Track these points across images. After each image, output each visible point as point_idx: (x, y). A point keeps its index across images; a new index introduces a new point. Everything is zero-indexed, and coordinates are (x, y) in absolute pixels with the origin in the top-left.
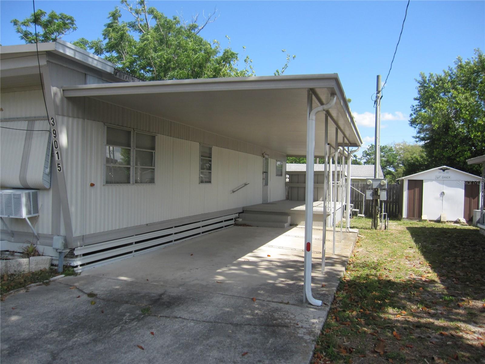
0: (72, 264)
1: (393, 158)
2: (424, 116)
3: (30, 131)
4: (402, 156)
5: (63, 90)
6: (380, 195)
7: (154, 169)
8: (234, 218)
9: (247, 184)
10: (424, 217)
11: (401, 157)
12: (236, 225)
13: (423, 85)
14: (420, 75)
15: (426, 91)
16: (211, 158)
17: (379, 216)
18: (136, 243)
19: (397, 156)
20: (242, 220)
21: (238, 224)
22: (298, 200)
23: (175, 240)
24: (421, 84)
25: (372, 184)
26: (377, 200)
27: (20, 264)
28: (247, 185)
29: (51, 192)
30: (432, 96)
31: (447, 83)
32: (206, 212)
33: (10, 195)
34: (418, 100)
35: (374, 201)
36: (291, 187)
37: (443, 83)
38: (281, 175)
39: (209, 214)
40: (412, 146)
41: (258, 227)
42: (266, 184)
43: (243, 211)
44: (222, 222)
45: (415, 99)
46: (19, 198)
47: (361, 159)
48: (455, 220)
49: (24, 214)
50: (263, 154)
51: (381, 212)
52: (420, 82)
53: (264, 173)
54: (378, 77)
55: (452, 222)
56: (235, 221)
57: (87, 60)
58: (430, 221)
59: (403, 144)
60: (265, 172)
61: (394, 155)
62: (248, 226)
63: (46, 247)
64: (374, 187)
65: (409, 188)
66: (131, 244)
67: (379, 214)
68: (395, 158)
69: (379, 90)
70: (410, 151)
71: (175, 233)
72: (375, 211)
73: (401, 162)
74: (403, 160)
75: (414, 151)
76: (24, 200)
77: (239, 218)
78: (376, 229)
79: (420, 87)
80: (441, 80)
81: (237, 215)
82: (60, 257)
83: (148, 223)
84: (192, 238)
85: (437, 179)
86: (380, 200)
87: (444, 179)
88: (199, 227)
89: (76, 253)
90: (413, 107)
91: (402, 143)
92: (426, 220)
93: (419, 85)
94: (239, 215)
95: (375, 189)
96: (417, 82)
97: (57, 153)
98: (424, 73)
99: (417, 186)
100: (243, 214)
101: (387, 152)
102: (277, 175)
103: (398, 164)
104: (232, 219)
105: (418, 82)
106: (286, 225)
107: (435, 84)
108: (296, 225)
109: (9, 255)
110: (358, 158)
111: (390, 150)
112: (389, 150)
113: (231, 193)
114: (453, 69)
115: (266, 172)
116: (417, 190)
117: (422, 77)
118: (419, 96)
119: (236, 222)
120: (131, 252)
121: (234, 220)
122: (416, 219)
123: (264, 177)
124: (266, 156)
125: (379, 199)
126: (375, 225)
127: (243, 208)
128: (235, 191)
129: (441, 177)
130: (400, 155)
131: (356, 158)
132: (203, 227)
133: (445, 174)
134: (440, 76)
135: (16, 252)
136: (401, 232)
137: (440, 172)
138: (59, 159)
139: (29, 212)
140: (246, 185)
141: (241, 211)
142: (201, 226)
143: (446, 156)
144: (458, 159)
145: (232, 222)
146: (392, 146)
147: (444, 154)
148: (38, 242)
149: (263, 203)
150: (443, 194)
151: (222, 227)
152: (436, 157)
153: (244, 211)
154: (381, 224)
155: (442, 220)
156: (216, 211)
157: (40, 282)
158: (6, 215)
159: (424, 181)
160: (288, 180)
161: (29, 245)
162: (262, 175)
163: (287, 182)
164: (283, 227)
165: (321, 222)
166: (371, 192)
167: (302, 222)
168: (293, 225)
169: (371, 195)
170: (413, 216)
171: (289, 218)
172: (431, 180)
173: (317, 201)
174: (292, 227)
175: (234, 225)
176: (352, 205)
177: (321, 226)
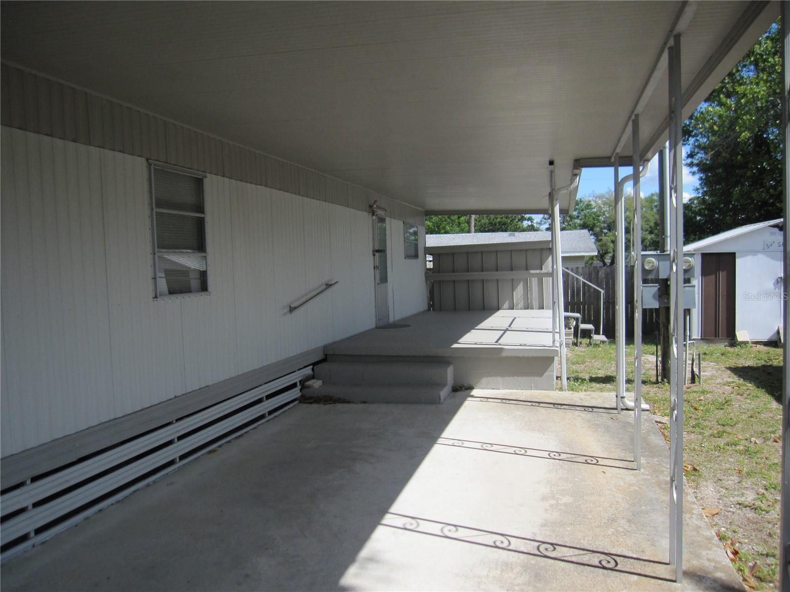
1: (594, 218)
4: (608, 215)
8: (297, 380)
9: (331, 285)
10: (741, 335)
11: (606, 217)
12: (304, 399)
16: (202, 212)
19: (599, 217)
20: (323, 383)
21: (311, 398)
22: (455, 310)
25: (658, 268)
28: (333, 288)
35: (663, 314)
36: (439, 282)
38: (416, 256)
41: (365, 402)
42: (384, 279)
43: (326, 355)
44: (260, 401)
47: (540, 224)
50: (371, 206)
53: (377, 254)
56: (301, 390)
58: (756, 343)
59: (608, 195)
60: (378, 251)
61: (595, 213)
62: (339, 401)
64: (663, 275)
65: (705, 272)
68: (598, 220)
73: (606, 225)
74: (610, 223)
77: (313, 377)
78: (669, 382)
81: (308, 371)
85: (767, 250)
91: (607, 193)
92: (748, 342)
94: (313, 370)
95: (665, 280)
99: (722, 266)
100: (325, 366)
101: (582, 210)
102: (407, 257)
103: (601, 229)
104: (293, 386)
106: (444, 393)
108: (468, 390)
110: (535, 221)
111: (588, 206)
112: (585, 207)
113: (285, 314)
115: (380, 251)
116: (722, 275)
119: (304, 391)
121: (299, 387)
122: (721, 341)
123: (377, 264)
124: (380, 213)
126: (667, 373)
127: (325, 347)
128: (295, 308)
129: (776, 244)
130: (604, 214)
131: (532, 222)
132: (180, 438)
137: (772, 234)
140: (329, 286)
141: (319, 357)
142: (175, 436)
146: (591, 199)
149: (377, 327)
150: (780, 281)
151: (262, 417)
153: (327, 357)
156: (233, 374)
159: (737, 255)
160: (430, 265)
162: (372, 257)
163: (430, 269)
164: (436, 401)
165: (536, 379)
166: (654, 289)
167: (485, 380)
168: (462, 389)
169: (654, 297)
170: (716, 335)
171: (450, 371)
172: (754, 252)
173: (498, 309)
174: (459, 394)
175: (300, 402)
176: (577, 315)
177: (537, 388)
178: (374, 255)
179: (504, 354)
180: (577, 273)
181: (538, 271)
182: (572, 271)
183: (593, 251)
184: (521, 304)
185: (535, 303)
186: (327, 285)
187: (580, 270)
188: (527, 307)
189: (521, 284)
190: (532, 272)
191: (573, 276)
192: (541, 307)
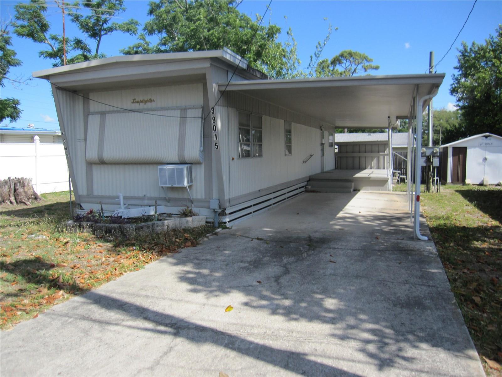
0: (224, 221)
2: (467, 85)
3: (183, 118)
5: (218, 86)
6: (432, 162)
7: (262, 145)
8: (304, 185)
9: (312, 155)
10: (467, 181)
12: (306, 191)
13: (464, 54)
14: (462, 44)
15: (467, 60)
16: (291, 133)
17: (431, 180)
18: (254, 205)
20: (311, 187)
21: (308, 191)
22: (347, 169)
23: (274, 204)
24: (462, 53)
25: (426, 152)
26: (429, 167)
27: (187, 222)
28: (312, 157)
29: (203, 166)
30: (474, 66)
31: (489, 53)
32: (289, 180)
33: (173, 169)
34: (458, 68)
35: (427, 168)
36: (341, 157)
37: (485, 53)
39: (291, 182)
40: (438, 112)
41: (326, 192)
42: (323, 155)
44: (298, 189)
45: (455, 68)
46: (181, 171)
48: (496, 183)
49: (186, 184)
50: (321, 127)
51: (434, 177)
52: (462, 51)
54: (431, 53)
55: (494, 185)
57: (235, 61)
58: (474, 185)
62: (318, 192)
63: (201, 209)
64: (428, 154)
65: (454, 155)
66: (251, 206)
67: (431, 179)
69: (432, 65)
70: (437, 117)
71: (274, 198)
72: (428, 176)
75: (441, 117)
76: (185, 172)
77: (308, 185)
78: (429, 192)
79: (461, 56)
80: (482, 49)
81: (306, 183)
82: (216, 215)
83: (260, 189)
84: (282, 203)
85: (480, 146)
86: (432, 167)
87: (487, 145)
88: (285, 194)
89: (227, 212)
90: (454, 75)
92: (470, 184)
93: (460, 54)
95: (428, 156)
96: (458, 51)
97: (216, 135)
98: (466, 43)
99: (461, 152)
100: (311, 182)
102: (330, 146)
104: (303, 187)
105: (460, 51)
106: (351, 190)
107: (475, 53)
108: (359, 190)
109: (167, 216)
113: (303, 164)
114: (494, 37)
115: (323, 144)
116: (461, 156)
117: (463, 46)
118: (458, 65)
119: (306, 189)
120: (250, 213)
122: (459, 183)
123: (322, 149)
124: (323, 129)
125: (432, 165)
126: (428, 189)
127: (310, 176)
128: (305, 162)
129: (484, 143)
132: (288, 193)
133: (487, 141)
134: (482, 46)
135: (172, 214)
136: (452, 194)
137: (482, 139)
138: (216, 139)
139: (188, 182)
141: (308, 179)
142: (286, 192)
143: (487, 123)
144: (497, 126)
145: (303, 189)
147: (485, 122)
148: (193, 205)
149: (321, 173)
150: (485, 159)
151: (298, 194)
152: (476, 125)
153: (311, 179)
154: (433, 188)
155: (484, 184)
157: (211, 233)
158: (169, 184)
159: (467, 148)
160: (336, 151)
161: (186, 208)
163: (336, 153)
164: (350, 192)
165: (382, 187)
166: (424, 159)
167: (364, 188)
168: (356, 190)
169: (424, 162)
170: (457, 181)
171: (353, 184)
172: (474, 147)
173: (366, 169)
174: (356, 192)
175: (305, 192)
176: (400, 172)
177: (382, 190)
178: (321, 145)
179: (371, 179)
180: (401, 155)
181: (383, 153)
182: (399, 154)
183: (406, 145)
184: (376, 167)
185: (382, 167)
186: (310, 155)
187: (403, 154)
188: (378, 168)
189: (376, 158)
190: (381, 153)
191: (399, 157)
192: (384, 168)
